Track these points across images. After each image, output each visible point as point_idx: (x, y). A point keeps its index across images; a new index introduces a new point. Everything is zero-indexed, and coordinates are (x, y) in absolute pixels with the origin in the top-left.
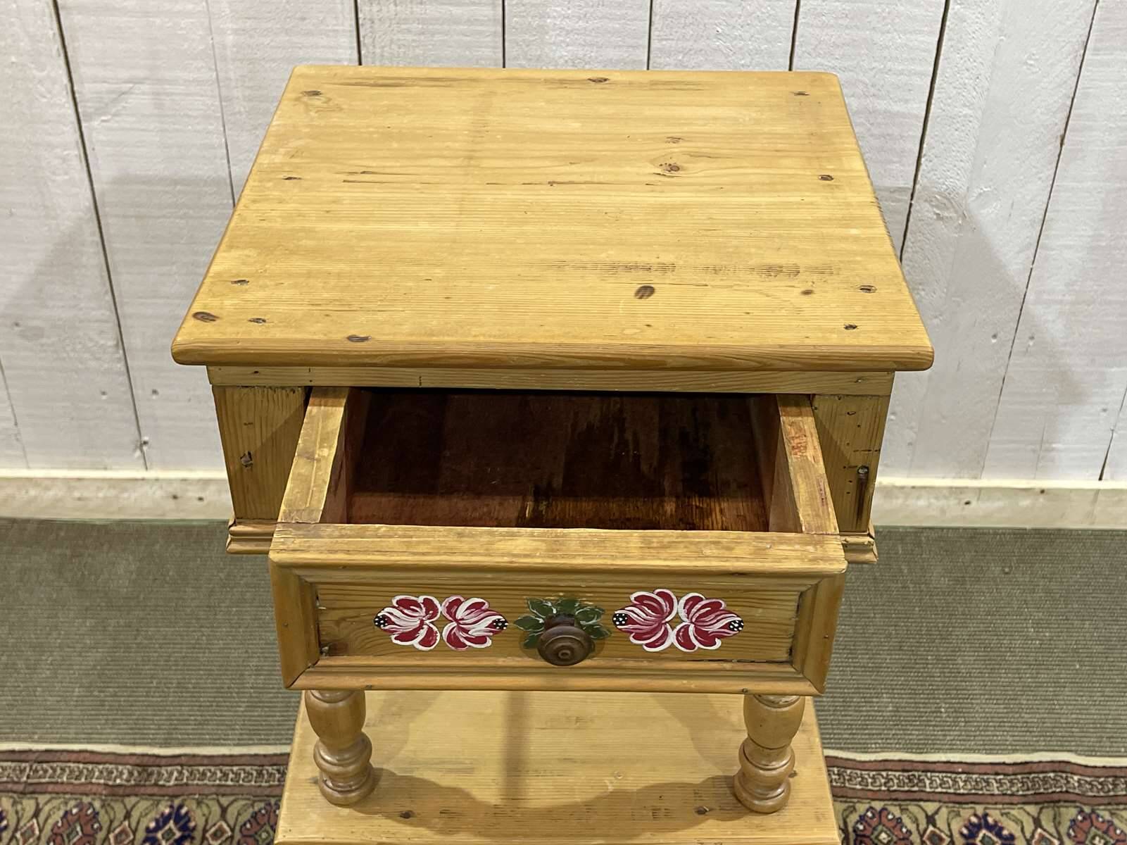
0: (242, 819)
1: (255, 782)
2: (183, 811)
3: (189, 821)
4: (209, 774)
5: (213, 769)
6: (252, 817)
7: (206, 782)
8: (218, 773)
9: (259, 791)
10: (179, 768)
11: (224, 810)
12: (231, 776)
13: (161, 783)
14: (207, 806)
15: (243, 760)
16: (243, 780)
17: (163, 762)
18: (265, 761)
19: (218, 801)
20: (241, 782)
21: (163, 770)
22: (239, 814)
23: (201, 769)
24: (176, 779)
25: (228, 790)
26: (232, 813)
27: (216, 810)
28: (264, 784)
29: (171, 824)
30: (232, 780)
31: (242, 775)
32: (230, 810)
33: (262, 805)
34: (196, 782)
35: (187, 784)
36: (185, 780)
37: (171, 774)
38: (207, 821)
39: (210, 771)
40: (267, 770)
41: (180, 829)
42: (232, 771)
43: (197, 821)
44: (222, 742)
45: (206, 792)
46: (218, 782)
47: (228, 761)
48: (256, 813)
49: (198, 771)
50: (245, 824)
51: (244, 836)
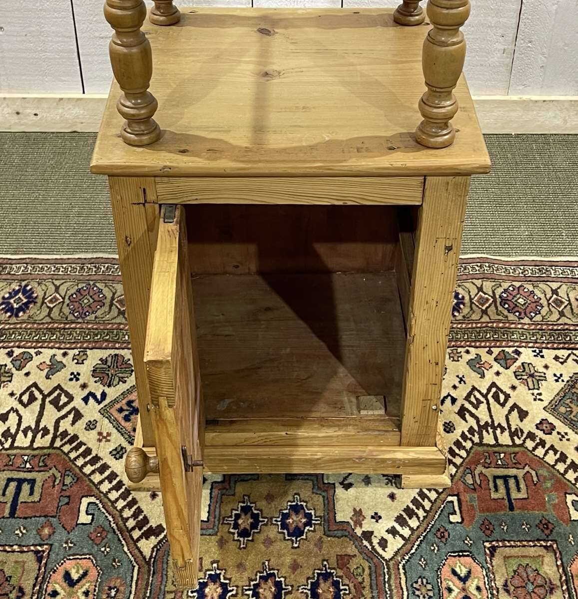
0: (69, 293)
1: (79, 273)
2: (28, 288)
3: (33, 293)
4: (46, 268)
5: (49, 266)
6: (77, 291)
7: (44, 272)
8: (53, 267)
9: (81, 278)
10: (25, 265)
11: (57, 289)
12: (61, 269)
13: (13, 273)
14: (46, 285)
15: (70, 261)
16: (70, 271)
17: (14, 262)
18: (85, 261)
19: (53, 283)
20: (69, 273)
21: (14, 266)
22: (68, 290)
23: (40, 266)
24: (23, 271)
25: (60, 277)
26: (63, 290)
27: (52, 288)
28: (84, 274)
29: (20, 295)
30: (62, 271)
31: (70, 269)
32: (61, 287)
33: (84, 285)
34: (36, 273)
35: (30, 274)
36: (29, 272)
37: (20, 268)
38: (45, 293)
39: (47, 267)
40: (87, 267)
41: (26, 298)
42: (63, 267)
43: (39, 292)
44: (55, 253)
45: (44, 277)
46: (52, 273)
47: (60, 261)
48: (80, 289)
49: (39, 267)
50: (72, 295)
51: (71, 302)
